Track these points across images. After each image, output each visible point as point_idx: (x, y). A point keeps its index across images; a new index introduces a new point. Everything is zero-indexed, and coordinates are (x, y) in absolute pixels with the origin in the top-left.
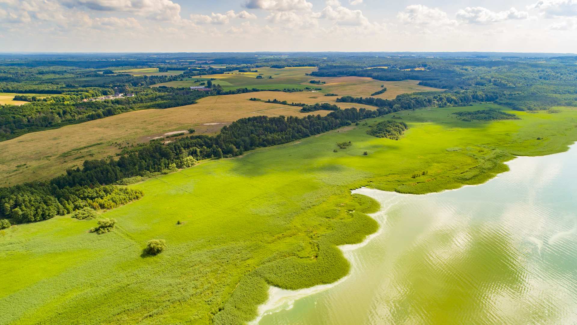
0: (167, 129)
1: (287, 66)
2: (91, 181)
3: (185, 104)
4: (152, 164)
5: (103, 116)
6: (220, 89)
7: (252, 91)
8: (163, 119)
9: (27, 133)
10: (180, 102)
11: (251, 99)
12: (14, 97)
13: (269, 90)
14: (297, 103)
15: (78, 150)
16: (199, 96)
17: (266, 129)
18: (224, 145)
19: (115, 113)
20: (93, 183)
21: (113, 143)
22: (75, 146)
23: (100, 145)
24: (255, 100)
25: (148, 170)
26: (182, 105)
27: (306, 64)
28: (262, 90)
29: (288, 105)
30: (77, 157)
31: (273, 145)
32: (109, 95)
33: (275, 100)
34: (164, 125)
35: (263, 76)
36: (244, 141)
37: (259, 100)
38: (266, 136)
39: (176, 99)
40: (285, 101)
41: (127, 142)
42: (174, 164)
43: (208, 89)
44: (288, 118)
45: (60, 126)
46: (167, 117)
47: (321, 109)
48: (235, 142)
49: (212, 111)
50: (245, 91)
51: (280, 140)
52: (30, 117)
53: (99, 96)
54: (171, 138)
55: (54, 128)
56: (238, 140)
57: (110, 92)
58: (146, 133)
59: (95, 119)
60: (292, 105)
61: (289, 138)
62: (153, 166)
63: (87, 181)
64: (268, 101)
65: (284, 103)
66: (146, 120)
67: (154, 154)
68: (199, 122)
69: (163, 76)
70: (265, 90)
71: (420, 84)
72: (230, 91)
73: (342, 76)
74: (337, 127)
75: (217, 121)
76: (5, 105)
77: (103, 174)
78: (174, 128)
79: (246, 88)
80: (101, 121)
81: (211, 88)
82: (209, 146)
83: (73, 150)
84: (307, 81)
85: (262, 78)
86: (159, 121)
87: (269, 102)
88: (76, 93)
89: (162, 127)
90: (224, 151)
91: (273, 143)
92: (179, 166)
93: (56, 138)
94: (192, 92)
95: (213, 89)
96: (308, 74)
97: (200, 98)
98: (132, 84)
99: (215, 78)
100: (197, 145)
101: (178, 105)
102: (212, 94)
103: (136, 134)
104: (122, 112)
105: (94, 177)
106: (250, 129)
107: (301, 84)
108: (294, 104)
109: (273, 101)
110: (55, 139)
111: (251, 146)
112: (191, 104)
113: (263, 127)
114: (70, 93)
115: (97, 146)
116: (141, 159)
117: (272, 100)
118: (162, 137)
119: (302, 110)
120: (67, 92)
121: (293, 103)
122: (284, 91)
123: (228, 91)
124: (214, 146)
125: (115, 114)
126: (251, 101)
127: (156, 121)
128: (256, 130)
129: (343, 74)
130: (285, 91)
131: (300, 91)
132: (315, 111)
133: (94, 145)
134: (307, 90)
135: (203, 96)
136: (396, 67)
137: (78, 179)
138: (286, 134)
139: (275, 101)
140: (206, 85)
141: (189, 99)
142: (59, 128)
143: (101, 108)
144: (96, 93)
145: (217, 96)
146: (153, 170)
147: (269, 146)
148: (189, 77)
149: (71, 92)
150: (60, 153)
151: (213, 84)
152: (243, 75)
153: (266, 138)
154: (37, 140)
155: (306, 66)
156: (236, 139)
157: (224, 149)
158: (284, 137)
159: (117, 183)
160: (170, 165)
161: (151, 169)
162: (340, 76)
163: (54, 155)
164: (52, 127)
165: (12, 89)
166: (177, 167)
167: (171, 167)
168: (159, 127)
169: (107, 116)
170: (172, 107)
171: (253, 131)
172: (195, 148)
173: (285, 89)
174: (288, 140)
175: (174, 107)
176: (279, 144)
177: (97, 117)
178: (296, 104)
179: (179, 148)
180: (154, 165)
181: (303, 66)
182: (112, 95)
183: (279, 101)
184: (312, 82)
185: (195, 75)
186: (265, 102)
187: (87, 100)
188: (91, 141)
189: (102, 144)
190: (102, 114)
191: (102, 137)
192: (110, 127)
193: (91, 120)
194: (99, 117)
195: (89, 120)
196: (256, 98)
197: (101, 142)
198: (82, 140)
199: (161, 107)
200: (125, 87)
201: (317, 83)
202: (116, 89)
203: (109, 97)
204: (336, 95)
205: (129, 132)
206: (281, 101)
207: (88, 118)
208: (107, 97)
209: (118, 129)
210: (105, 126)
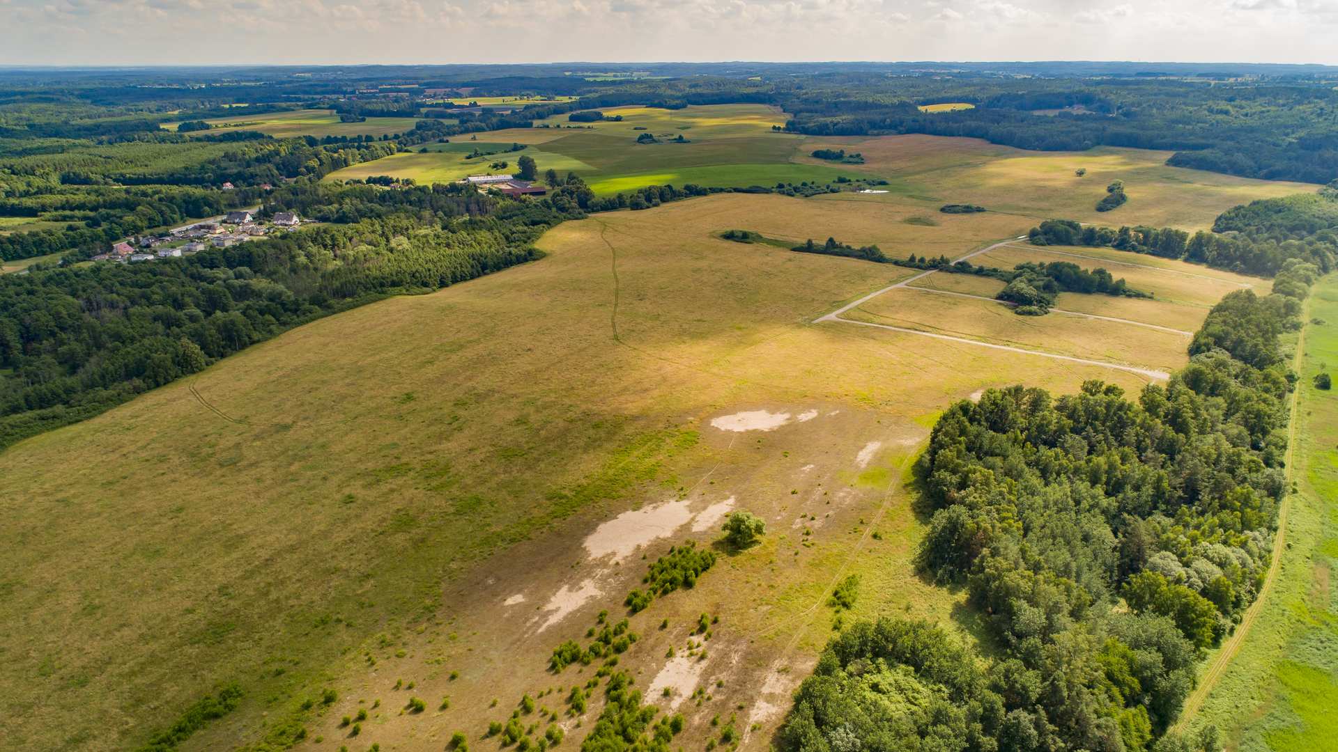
0: (563, 483)
5: (201, 358)
7: (687, 196)
8: (487, 379)
11: (730, 236)
13: (737, 190)
14: (928, 259)
16: (533, 222)
19: (256, 336)
24: (744, 238)
26: (498, 267)
28: (714, 191)
29: (896, 263)
32: (209, 216)
33: (831, 240)
34: (521, 437)
35: (655, 137)
37: (757, 238)
43: (532, 185)
44: (1141, 397)
46: (493, 359)
50: (668, 195)
53: (175, 222)
54: (662, 610)
57: (210, 206)
58: (465, 522)
59: (167, 382)
60: (914, 264)
64: (803, 242)
65: (872, 255)
66: (408, 388)
68: (676, 405)
69: (360, 137)
71: (1174, 162)
73: (883, 134)
80: (195, 392)
81: (540, 181)
84: (796, 150)
85: (654, 141)
86: (479, 397)
87: (809, 248)
88: (92, 214)
94: (488, 201)
95: (559, 190)
96: (779, 128)
97: (542, 232)
99: (520, 142)
102: (568, 212)
104: (285, 324)
108: (917, 261)
109: (827, 247)
112: (524, 260)
114: (68, 213)
117: (819, 242)
118: (592, 590)
119: (1001, 298)
120: (56, 209)
121: (913, 259)
125: (253, 343)
127: (460, 393)
129: (881, 128)
130: (783, 190)
131: (832, 191)
134: (846, 185)
139: (832, 248)
140: (516, 170)
143: (188, 300)
144: (162, 213)
148: (441, 141)
149: (72, 209)
152: (593, 132)
162: (878, 135)
168: (507, 455)
169: (223, 356)
170: (463, 279)
173: (780, 186)
177: (175, 370)
178: (922, 260)
182: (220, 218)
183: (848, 247)
184: (817, 155)
185: (454, 134)
186: (794, 250)
187: (130, 244)
188: (153, 660)
189: (230, 708)
190: (195, 348)
191: (223, 590)
192: (250, 455)
193: (149, 389)
194: (186, 366)
195: (138, 391)
196: (746, 229)
197: (218, 674)
198: (95, 648)
199: (425, 285)
200: (258, 180)
201: (838, 157)
202: (229, 191)
203: (209, 227)
204: (979, 210)
205: (369, 521)
206: (856, 247)
207: (137, 382)
208: (201, 227)
209: (294, 477)
210: (224, 443)
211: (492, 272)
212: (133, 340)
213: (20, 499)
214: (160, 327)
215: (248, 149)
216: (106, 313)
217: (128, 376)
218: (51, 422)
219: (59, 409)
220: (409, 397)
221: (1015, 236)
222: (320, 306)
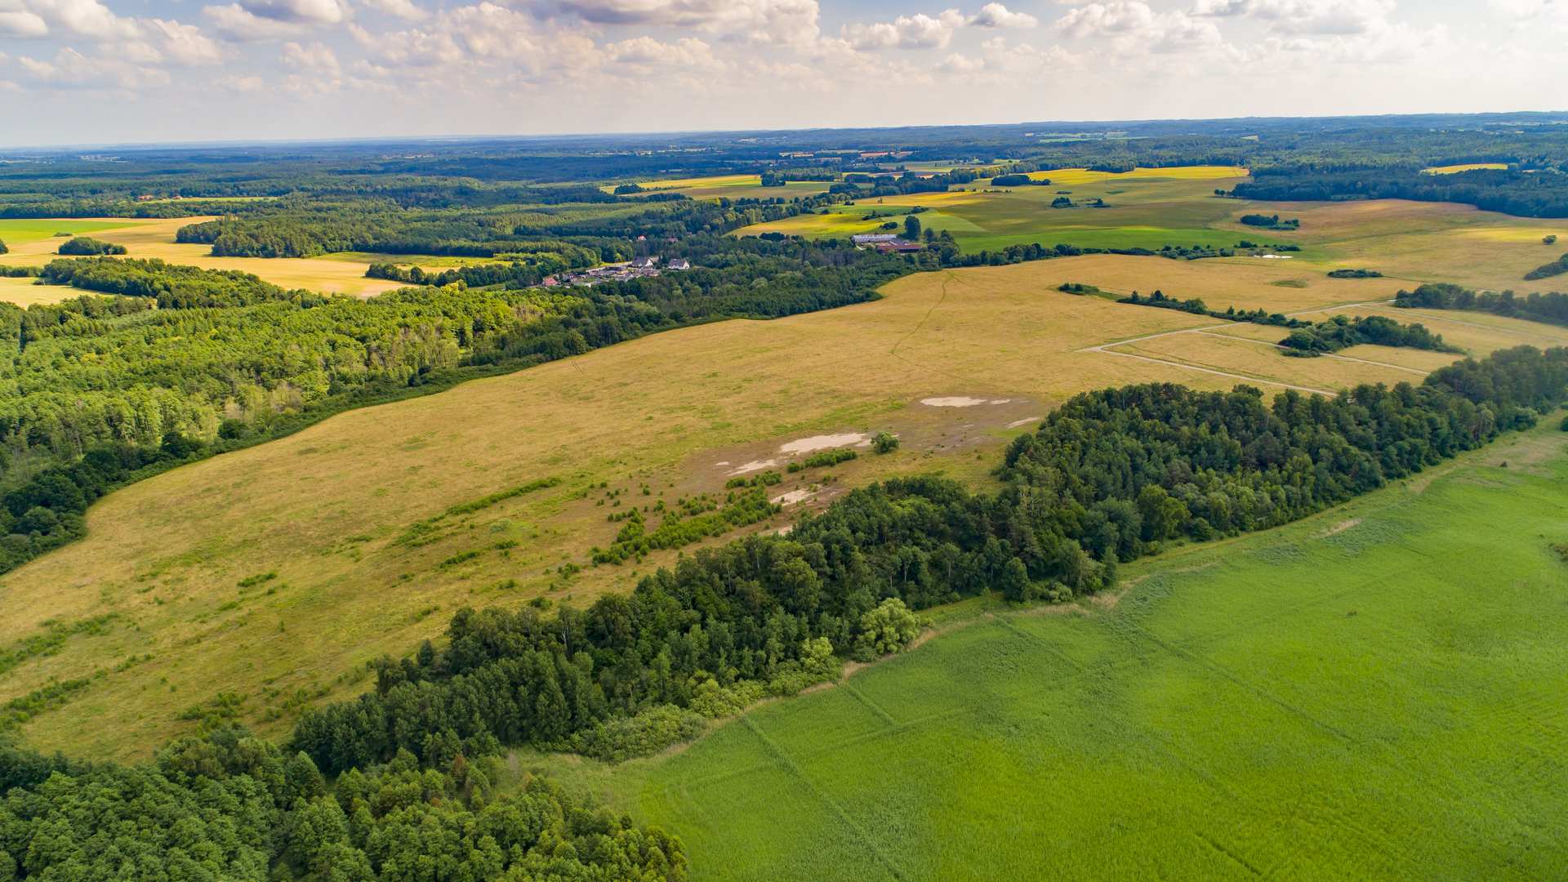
0: (789, 421)
1: (1141, 165)
2: (463, 733)
3: (843, 303)
4: (730, 639)
5: (585, 346)
6: (950, 245)
7: (1056, 255)
8: (774, 368)
9: (342, 411)
10: (829, 294)
11: (1065, 289)
12: (367, 268)
13: (1115, 252)
14: (1247, 311)
15: (465, 511)
16: (886, 272)
17: (1190, 447)
18: (1034, 539)
19: (624, 336)
20: (472, 741)
21: (592, 487)
22: (465, 485)
23: (545, 492)
24: (1078, 290)
25: (711, 668)
26: (835, 305)
27: (1200, 158)
28: (1089, 251)
29: (1213, 315)
30: (453, 556)
31: (1236, 535)
32: (619, 261)
33: (1158, 293)
34: (778, 399)
35: (1072, 200)
36: (1113, 517)
37: (1093, 291)
38: (1203, 488)
39: (813, 285)
40: (1198, 301)
41: (645, 482)
42: (825, 640)
43: (908, 244)
44: (1277, 399)
45: (448, 382)
46: (787, 358)
47: (1360, 342)
48: (1078, 520)
49: (940, 335)
50: (1035, 253)
51: (1266, 512)
52: (374, 344)
53: (592, 265)
54: (807, 473)
55: (431, 388)
56: (1091, 513)
57: (621, 253)
58: (714, 434)
59: (558, 358)
60: (1230, 316)
61: (1304, 497)
62: (734, 652)
63: (444, 735)
64: (1129, 294)
65: (1194, 307)
66: (715, 370)
67: (741, 584)
68: (904, 390)
69: (771, 200)
70: (1098, 251)
72: (984, 254)
73: (1349, 199)
74: (1484, 436)
75: (968, 389)
76: (333, 295)
77: (515, 697)
78: (813, 414)
79: (1037, 246)
80: (575, 365)
81: (917, 240)
82: (970, 540)
83: (454, 511)
84: (1227, 215)
85: (1070, 205)
86: (762, 377)
87: (1134, 300)
88: (531, 256)
89: (773, 407)
90: (1032, 563)
91: (1232, 522)
92: (845, 650)
93: (416, 440)
94: (861, 255)
95: (929, 248)
96: (1223, 193)
97: (890, 280)
98: (686, 226)
99: (923, 205)
100: (918, 533)
101: (821, 305)
102: (926, 266)
103: (679, 439)
105: (477, 715)
106: (1125, 450)
107: (1211, 225)
108: (1236, 313)
109: (1151, 300)
110: (415, 444)
111: (1146, 538)
112: (861, 300)
113: (1176, 439)
114: (514, 255)
115: (534, 493)
116: (685, 608)
117: (1145, 293)
118: (771, 463)
119: (1283, 343)
120: (507, 252)
121: (1231, 311)
122: (1165, 255)
123: (977, 252)
124: (993, 541)
125: (621, 340)
126: (1064, 295)
127: (750, 375)
128: (1150, 453)
129: (1352, 193)
130: (1167, 252)
131: (1224, 255)
132: (1340, 347)
133: (528, 489)
134: (1246, 250)
135: (899, 273)
136: (1546, 166)
137: (409, 721)
138: (1289, 480)
139: (1157, 300)
140: (902, 230)
141: (854, 283)
142: (445, 389)
143: (585, 312)
144: (582, 256)
145: (945, 273)
146: (733, 672)
147: (1222, 538)
148: (847, 204)
149: (518, 252)
150: (400, 527)
151: (923, 229)
152: (1009, 196)
153: (1203, 500)
154: (358, 449)
155: (1202, 163)
156: (1081, 508)
157: (1033, 556)
158: (1282, 494)
159: (573, 744)
160: (806, 646)
161: (723, 668)
162: (1342, 200)
163: (384, 531)
164: (424, 387)
165: (374, 242)
166: (836, 653)
167: (808, 655)
168: (762, 407)
169: (599, 347)
170: (801, 311)
171: (1139, 460)
172: (908, 550)
173: (1168, 249)
174: (1297, 509)
175: (810, 311)
176: (1260, 528)
177: (565, 351)
178: (1241, 313)
179: (844, 549)
180: (739, 647)
181: (1193, 163)
182: (627, 263)
183: (1174, 300)
184: (1247, 221)
185: (863, 197)
186: (1119, 301)
187: (555, 279)
188: (520, 466)
189: (554, 485)
190: (581, 338)
191: (563, 447)
192: (598, 395)
193: (547, 361)
194: (572, 349)
195: (540, 362)
196: (1079, 282)
197: (554, 473)
198: (492, 460)
199: (766, 313)
200: (667, 234)
201: (1271, 223)
202: (641, 242)
203: (617, 269)
204: (1375, 275)
205: (657, 428)
206: (1181, 300)
207: (540, 355)
208: (611, 269)
209: (621, 407)
210: (584, 390)
211: (829, 308)
212: (542, 333)
213: (464, 405)
214: (562, 326)
215: (665, 207)
216: (528, 315)
217: (535, 352)
218: (486, 373)
219: (490, 366)
220: (715, 375)
221: (1383, 299)
222: (677, 320)
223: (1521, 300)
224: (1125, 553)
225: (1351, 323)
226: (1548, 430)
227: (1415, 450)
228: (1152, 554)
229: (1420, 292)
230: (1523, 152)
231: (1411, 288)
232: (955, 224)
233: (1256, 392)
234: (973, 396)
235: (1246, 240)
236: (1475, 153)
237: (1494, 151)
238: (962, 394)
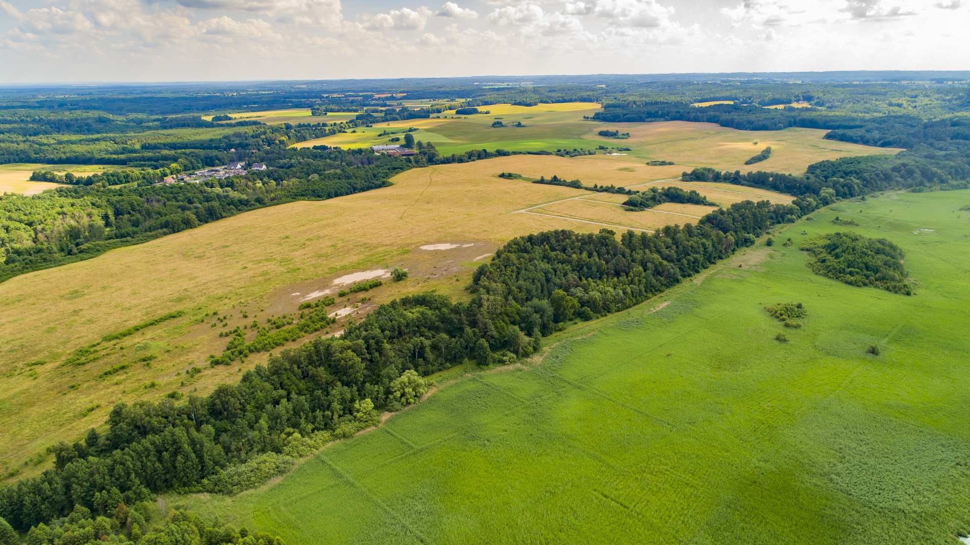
0: (338, 264)
1: (542, 102)
2: (123, 489)
3: (369, 188)
4: (307, 406)
5: (197, 222)
6: (432, 151)
7: (496, 156)
8: (327, 231)
9: (17, 275)
10: (359, 183)
11: (502, 176)
12: (31, 175)
13: (529, 153)
14: (604, 186)
15: (117, 338)
16: (394, 169)
17: (577, 266)
18: (492, 327)
19: (224, 214)
20: (130, 493)
21: (207, 315)
22: (113, 321)
23: (175, 320)
24: (510, 176)
25: (296, 426)
26: (363, 190)
27: (574, 97)
28: (515, 153)
29: (586, 189)
30: (108, 369)
31: (606, 315)
32: (218, 165)
33: (555, 177)
34: (330, 250)
35: (504, 123)
36: (538, 310)
37: (518, 177)
38: (586, 290)
39: (349, 177)
40: (578, 181)
41: (244, 309)
42: (368, 400)
43: (407, 151)
45: (98, 251)
46: (335, 224)
47: (665, 201)
48: (518, 314)
49: (430, 206)
50: (483, 155)
51: (621, 301)
52: (39, 227)
53: (199, 168)
54: (351, 296)
55: (85, 256)
56: (524, 309)
57: (219, 160)
58: (289, 275)
59: (178, 231)
60: (595, 189)
61: (640, 291)
62: (310, 414)
63: (109, 492)
64: (539, 178)
65: (575, 185)
66: (288, 234)
67: (312, 370)
68: (409, 241)
69: (319, 124)
70: (520, 153)
71: (828, 137)
72: (453, 156)
73: (655, 121)
74: (730, 251)
75: (449, 238)
76: (5, 194)
77: (160, 460)
78: (353, 259)
79: (485, 150)
80: (191, 235)
81: (412, 148)
82: (455, 330)
83: (107, 339)
84: (590, 131)
85: (503, 126)
86: (319, 238)
87: (542, 181)
88: (155, 163)
89: (326, 256)
90: (492, 341)
91: (603, 308)
92: (381, 406)
93: (76, 292)
94: (378, 158)
95: (420, 153)
96: (588, 118)
97: (397, 173)
98: (263, 141)
99: (416, 126)
100: (423, 329)
101: (354, 190)
102: (418, 164)
103: (266, 280)
104: (240, 210)
105: (133, 475)
106: (542, 270)
107: (583, 137)
108: (598, 188)
109: (552, 181)
110: (75, 295)
111: (556, 321)
112: (380, 186)
113: (570, 262)
114: (142, 163)
115: (166, 322)
116: (275, 389)
117: (548, 178)
118: (327, 292)
119: (624, 204)
120: (137, 161)
121: (596, 186)
122: (558, 155)
123: (449, 155)
124: (468, 330)
125: (222, 217)
126: (502, 179)
127: (311, 236)
128: (556, 271)
129: (655, 117)
130: (559, 153)
131: (590, 154)
132: (654, 205)
133: (162, 320)
134: (602, 151)
135: (402, 169)
136: (752, 102)
137: (82, 486)
138: (632, 282)
139: (555, 181)
140: (403, 142)
141: (375, 176)
142: (96, 256)
143: (195, 200)
144: (191, 162)
145: (431, 168)
146: (310, 427)
147: (598, 318)
148: (367, 126)
149: (145, 161)
150: (68, 351)
151: (416, 141)
152: (466, 121)
153: (586, 297)
154: (31, 301)
155: (575, 101)
156: (519, 306)
157: (492, 337)
158: (629, 290)
159: (203, 486)
160: (357, 405)
161: (303, 425)
162: (651, 121)
163: (54, 357)
164: (80, 255)
165: (35, 156)
166: (376, 408)
167: (358, 411)
168: (320, 256)
169: (207, 222)
170: (342, 195)
171: (550, 275)
172: (417, 339)
173: (559, 151)
174: (637, 298)
175: (347, 194)
176: (618, 310)
177: (183, 226)
178: (601, 187)
179: (377, 343)
180: (313, 411)
181: (571, 101)
182: (223, 167)
183: (565, 181)
184: (602, 134)
185: (378, 122)
186: (534, 182)
187: (173, 178)
188: (155, 305)
189: (180, 316)
190: (194, 217)
191: (186, 290)
192: (208, 255)
193: (170, 233)
194: (188, 224)
195: (165, 234)
196: (511, 172)
197: (179, 308)
198: (135, 302)
199: (319, 196)
200: (250, 147)
201: (614, 135)
202: (232, 153)
203: (216, 171)
204: (670, 164)
205: (250, 273)
206: (569, 181)
207: (165, 230)
208: (212, 171)
209: (224, 261)
210: (198, 251)
211: (359, 192)
212: (166, 215)
213: (111, 266)
214: (179, 210)
215: (249, 130)
216: (155, 203)
217: (161, 228)
218: (126, 244)
219: (129, 238)
220: (287, 237)
221: (675, 177)
222: (259, 203)
223: (744, 176)
224: (546, 331)
225: (660, 191)
226: (761, 245)
227: (696, 261)
228: (560, 330)
229: (694, 173)
230: (741, 95)
231: (689, 171)
232: (435, 139)
233: (612, 233)
234: (452, 242)
235: (602, 145)
236: (717, 95)
237: (727, 94)
238: (446, 242)
